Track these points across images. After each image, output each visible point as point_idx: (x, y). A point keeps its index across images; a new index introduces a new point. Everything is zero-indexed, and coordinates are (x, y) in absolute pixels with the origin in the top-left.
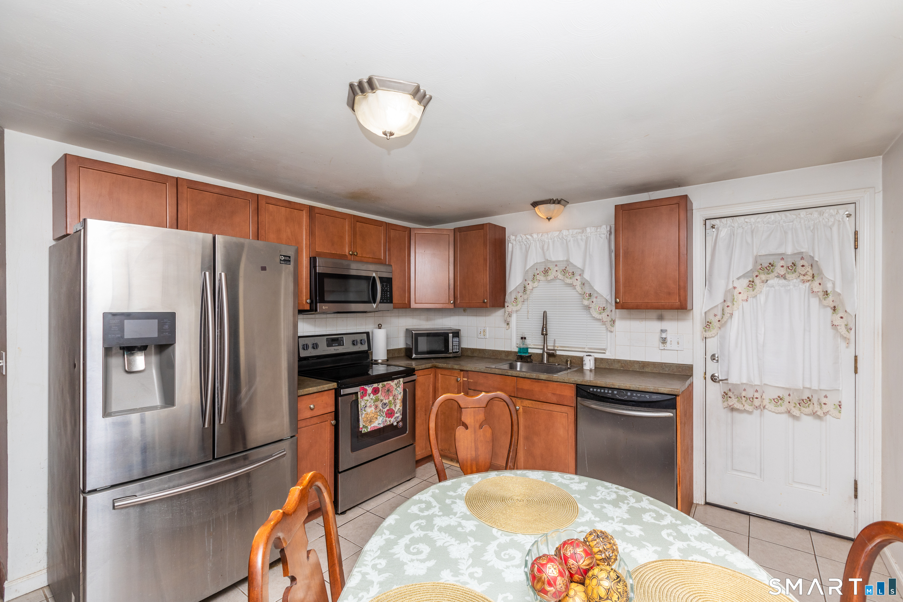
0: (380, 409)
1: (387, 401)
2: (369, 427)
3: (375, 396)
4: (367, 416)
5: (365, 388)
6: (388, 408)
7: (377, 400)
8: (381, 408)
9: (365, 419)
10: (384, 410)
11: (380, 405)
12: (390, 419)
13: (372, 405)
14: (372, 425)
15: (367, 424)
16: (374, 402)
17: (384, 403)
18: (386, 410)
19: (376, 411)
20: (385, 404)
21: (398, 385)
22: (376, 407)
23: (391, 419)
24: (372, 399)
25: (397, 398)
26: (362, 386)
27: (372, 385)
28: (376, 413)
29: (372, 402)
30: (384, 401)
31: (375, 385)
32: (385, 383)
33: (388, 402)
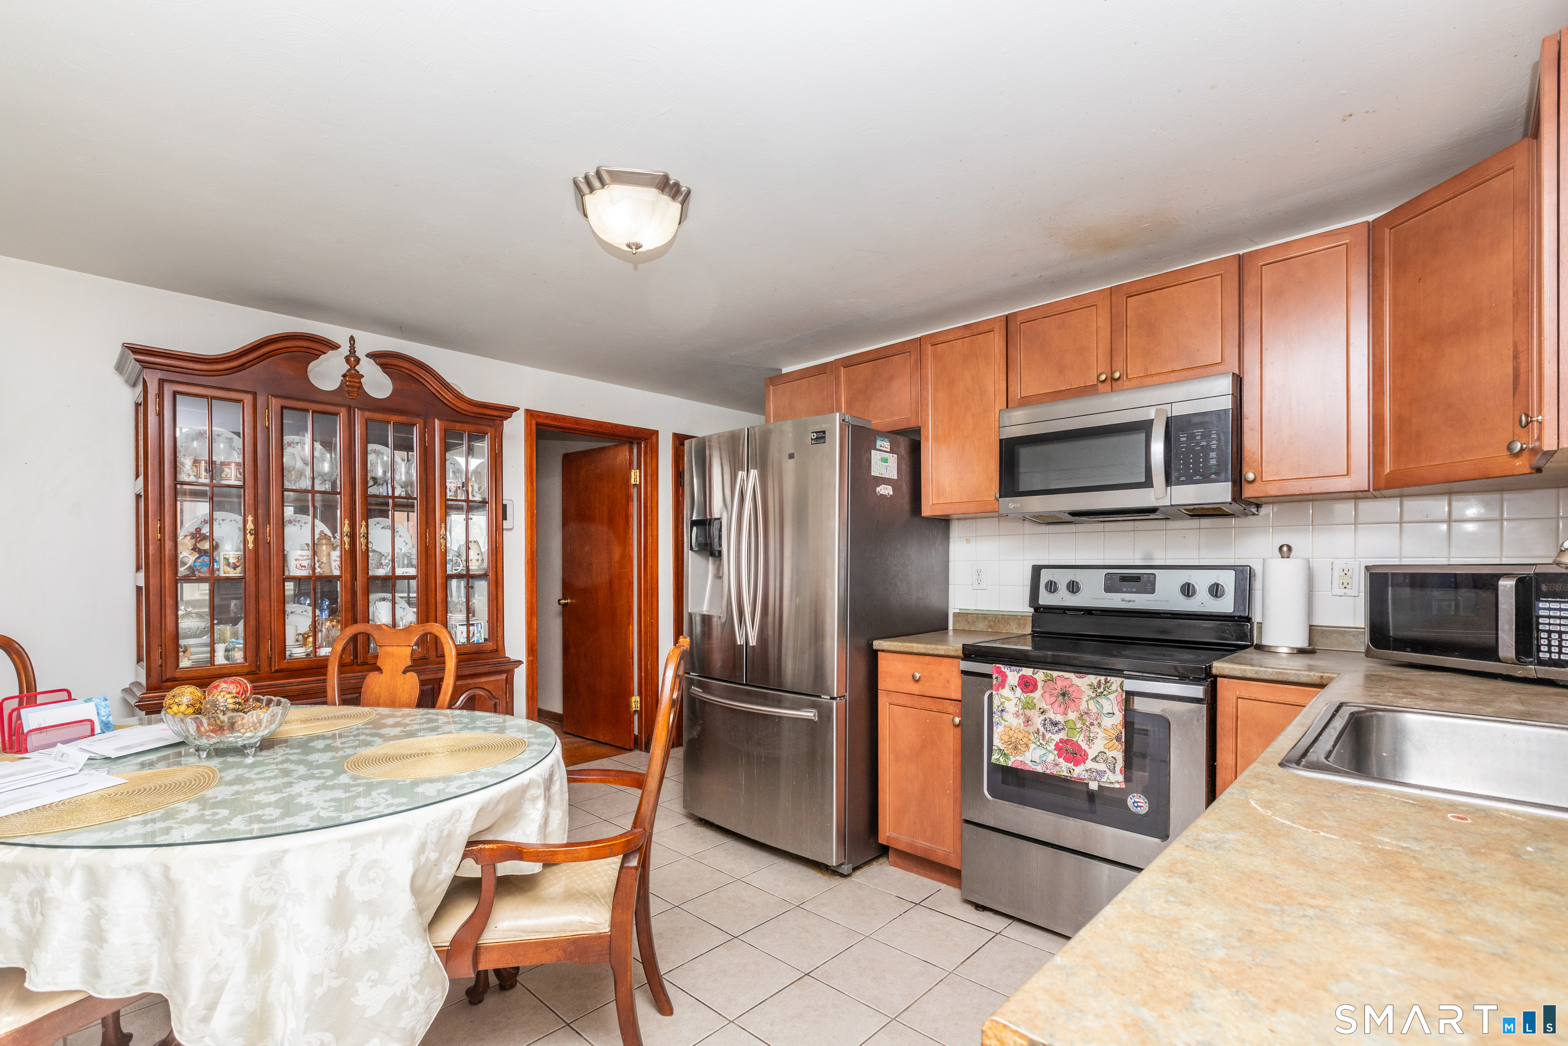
0: (1038, 730)
1: (1059, 718)
2: (1013, 759)
3: (1025, 695)
4: (1011, 733)
5: (1003, 669)
6: (1063, 735)
7: (1029, 706)
8: (1042, 729)
9: (1006, 738)
10: (1048, 735)
11: (1038, 721)
12: (1071, 765)
13: (1021, 712)
14: (1019, 758)
15: (1009, 751)
16: (1024, 708)
17: (1051, 720)
18: (1057, 738)
19: (1027, 729)
20: (1055, 724)
21: (1099, 691)
22: (1028, 721)
23: (1074, 768)
24: (1020, 699)
25: (1095, 722)
26: (998, 665)
27: (1020, 668)
28: (1026, 735)
29: (1020, 707)
30: (1051, 715)
31: (1027, 672)
32: (1055, 674)
33: (1063, 722)
